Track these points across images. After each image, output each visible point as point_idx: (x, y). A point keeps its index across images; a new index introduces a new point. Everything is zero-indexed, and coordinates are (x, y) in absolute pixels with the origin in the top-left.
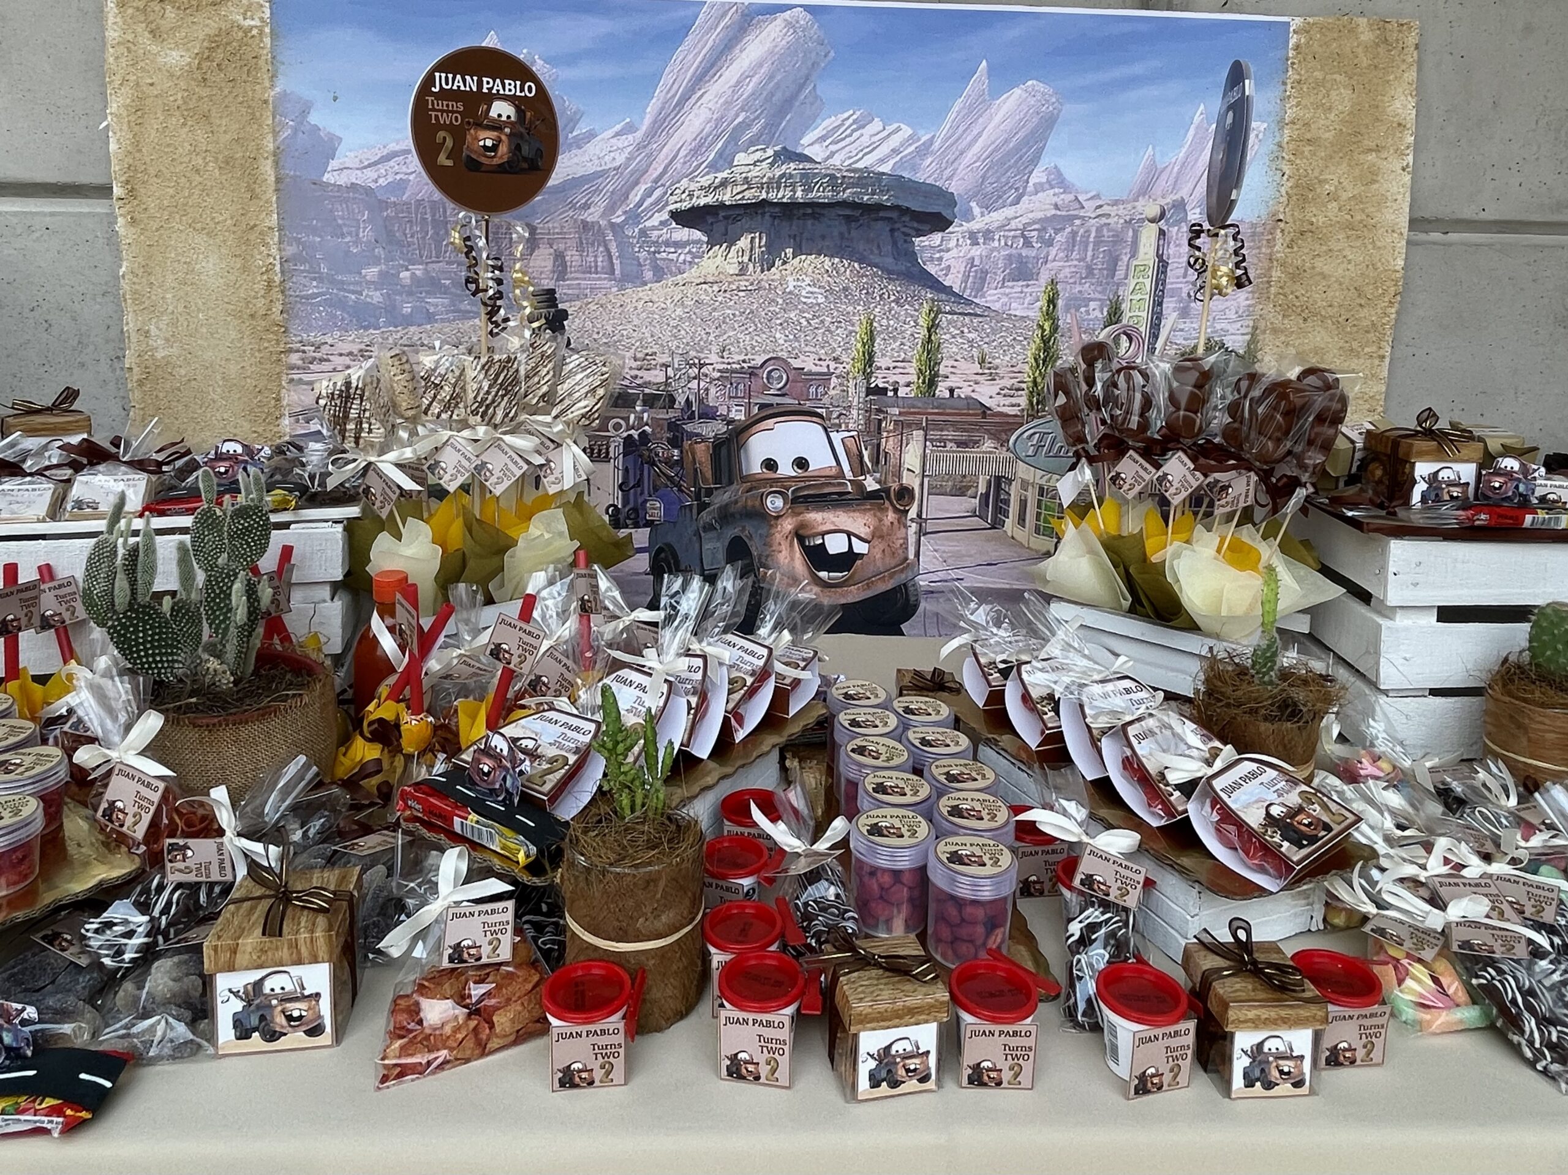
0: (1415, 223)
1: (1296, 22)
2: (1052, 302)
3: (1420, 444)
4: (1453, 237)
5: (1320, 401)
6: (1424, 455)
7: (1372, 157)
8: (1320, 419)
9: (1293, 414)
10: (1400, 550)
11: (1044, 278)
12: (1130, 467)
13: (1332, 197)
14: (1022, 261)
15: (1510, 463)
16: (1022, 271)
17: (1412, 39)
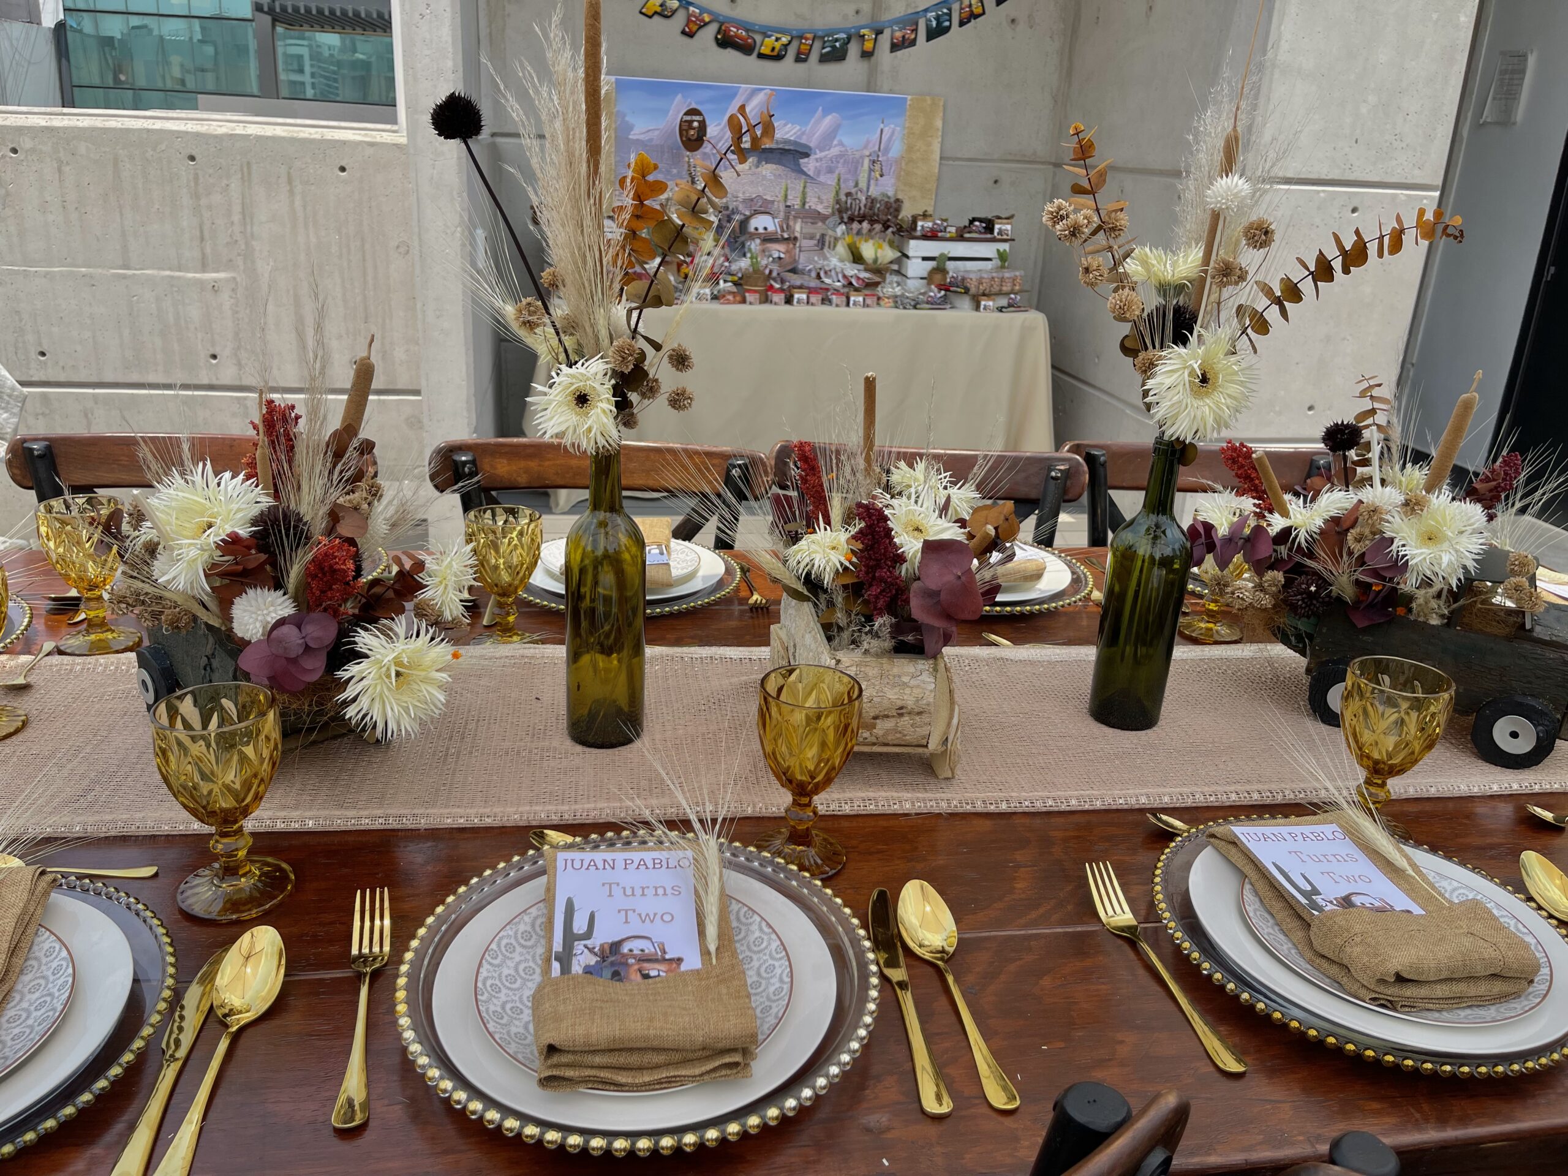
0: (941, 158)
1: (909, 98)
2: (839, 180)
4: (952, 162)
5: (895, 207)
6: (921, 221)
7: (929, 139)
8: (895, 210)
10: (914, 243)
11: (837, 173)
12: (854, 225)
14: (830, 168)
15: (939, 222)
16: (830, 171)
17: (942, 104)
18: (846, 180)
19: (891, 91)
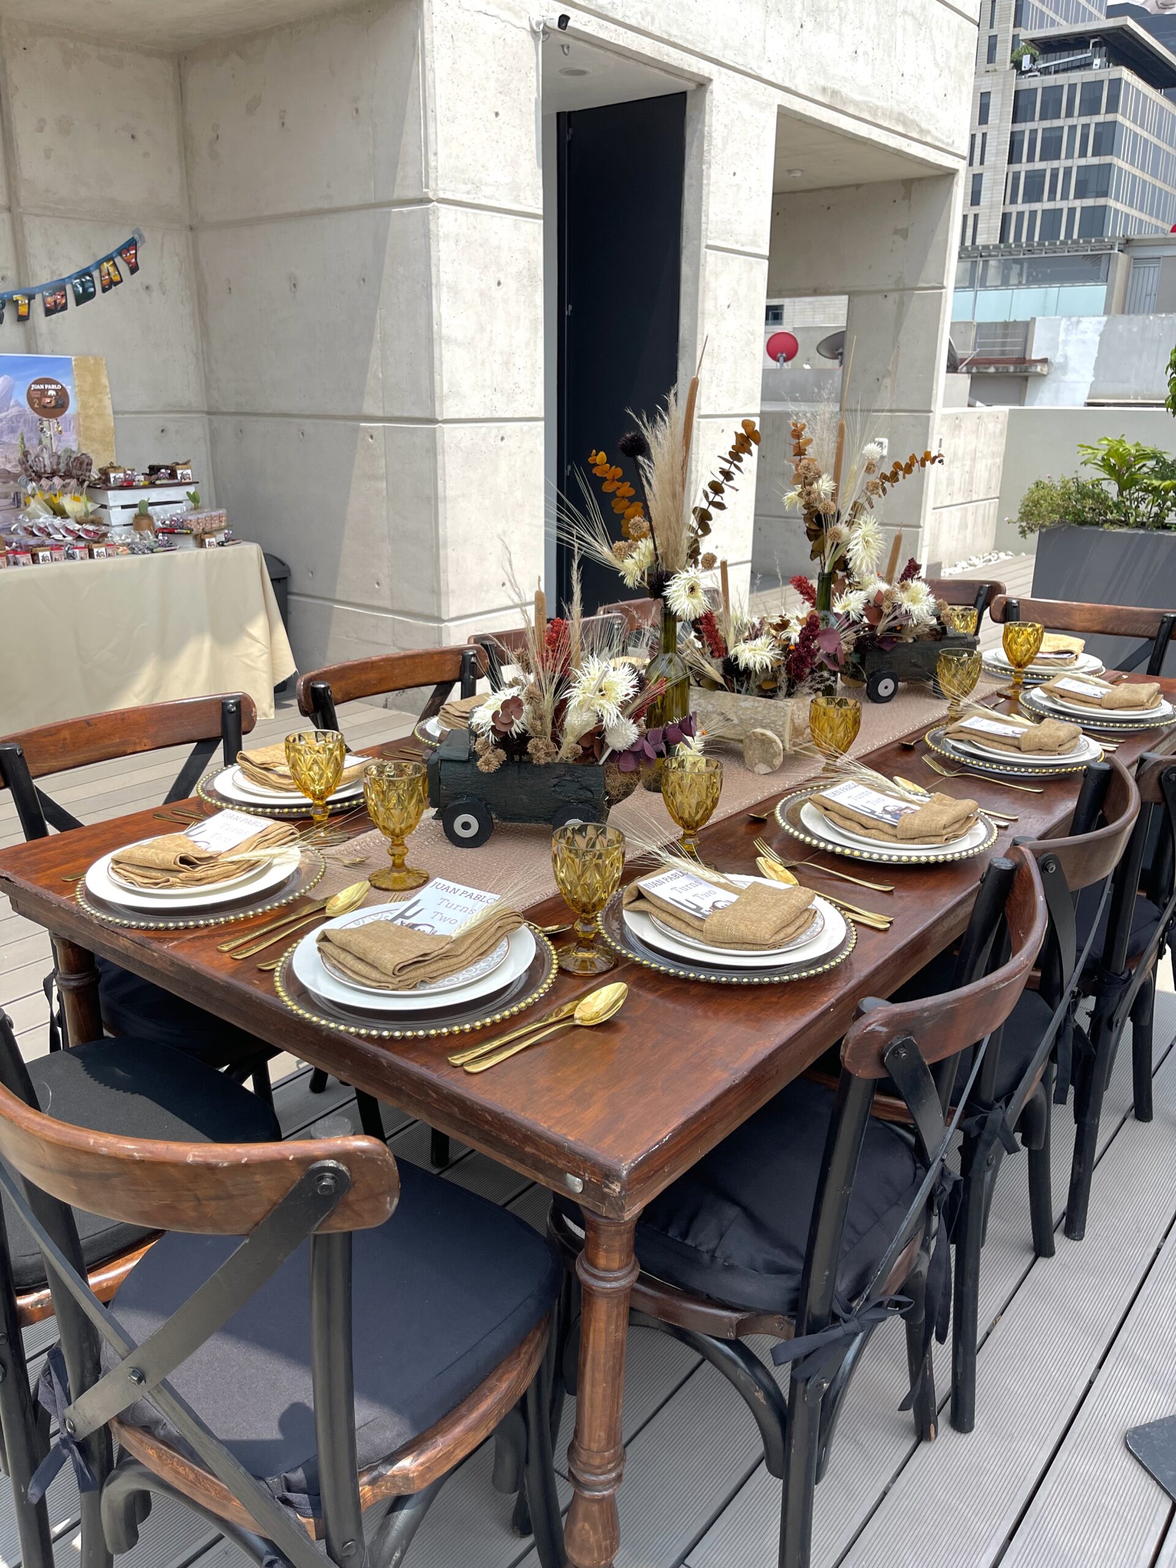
0: (114, 413)
1: (73, 358)
2: (22, 439)
3: (111, 469)
4: (125, 416)
5: (86, 461)
6: (113, 472)
7: (100, 396)
8: (87, 465)
9: (81, 464)
10: (110, 493)
11: (19, 432)
12: (44, 482)
13: (92, 407)
14: (12, 427)
15: (129, 472)
16: (13, 430)
17: (104, 362)
18: (30, 439)
19: (52, 352)
